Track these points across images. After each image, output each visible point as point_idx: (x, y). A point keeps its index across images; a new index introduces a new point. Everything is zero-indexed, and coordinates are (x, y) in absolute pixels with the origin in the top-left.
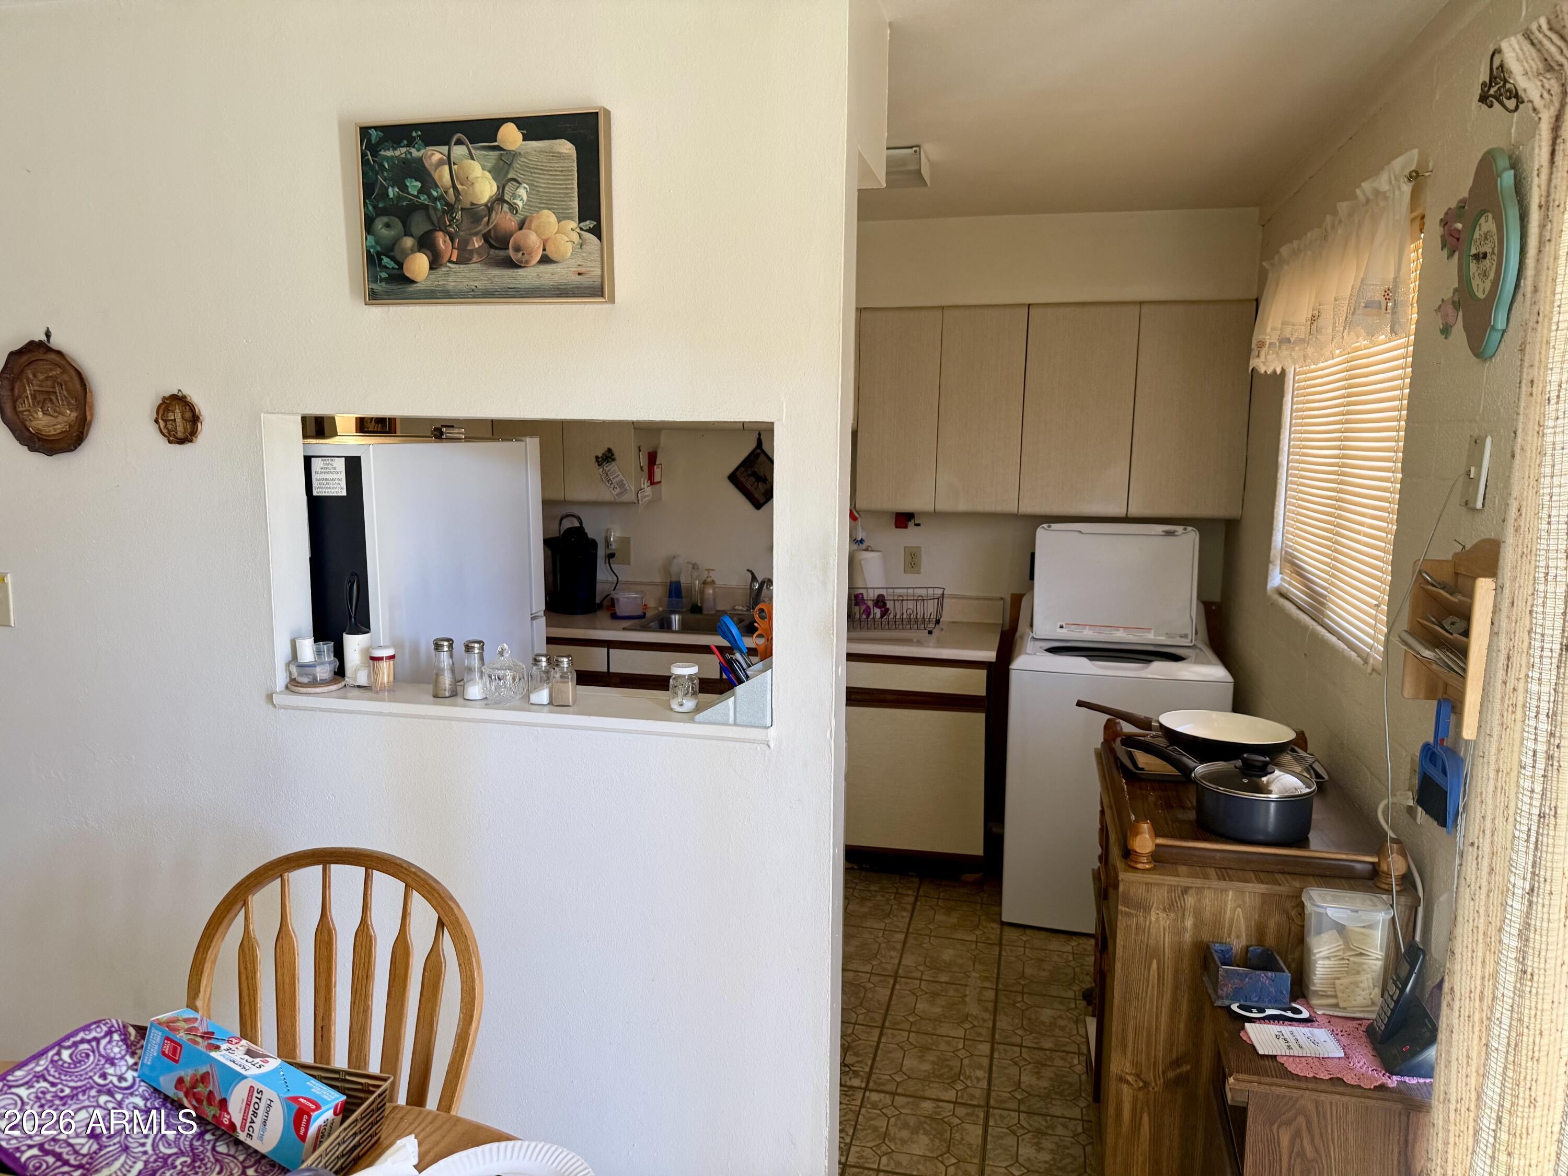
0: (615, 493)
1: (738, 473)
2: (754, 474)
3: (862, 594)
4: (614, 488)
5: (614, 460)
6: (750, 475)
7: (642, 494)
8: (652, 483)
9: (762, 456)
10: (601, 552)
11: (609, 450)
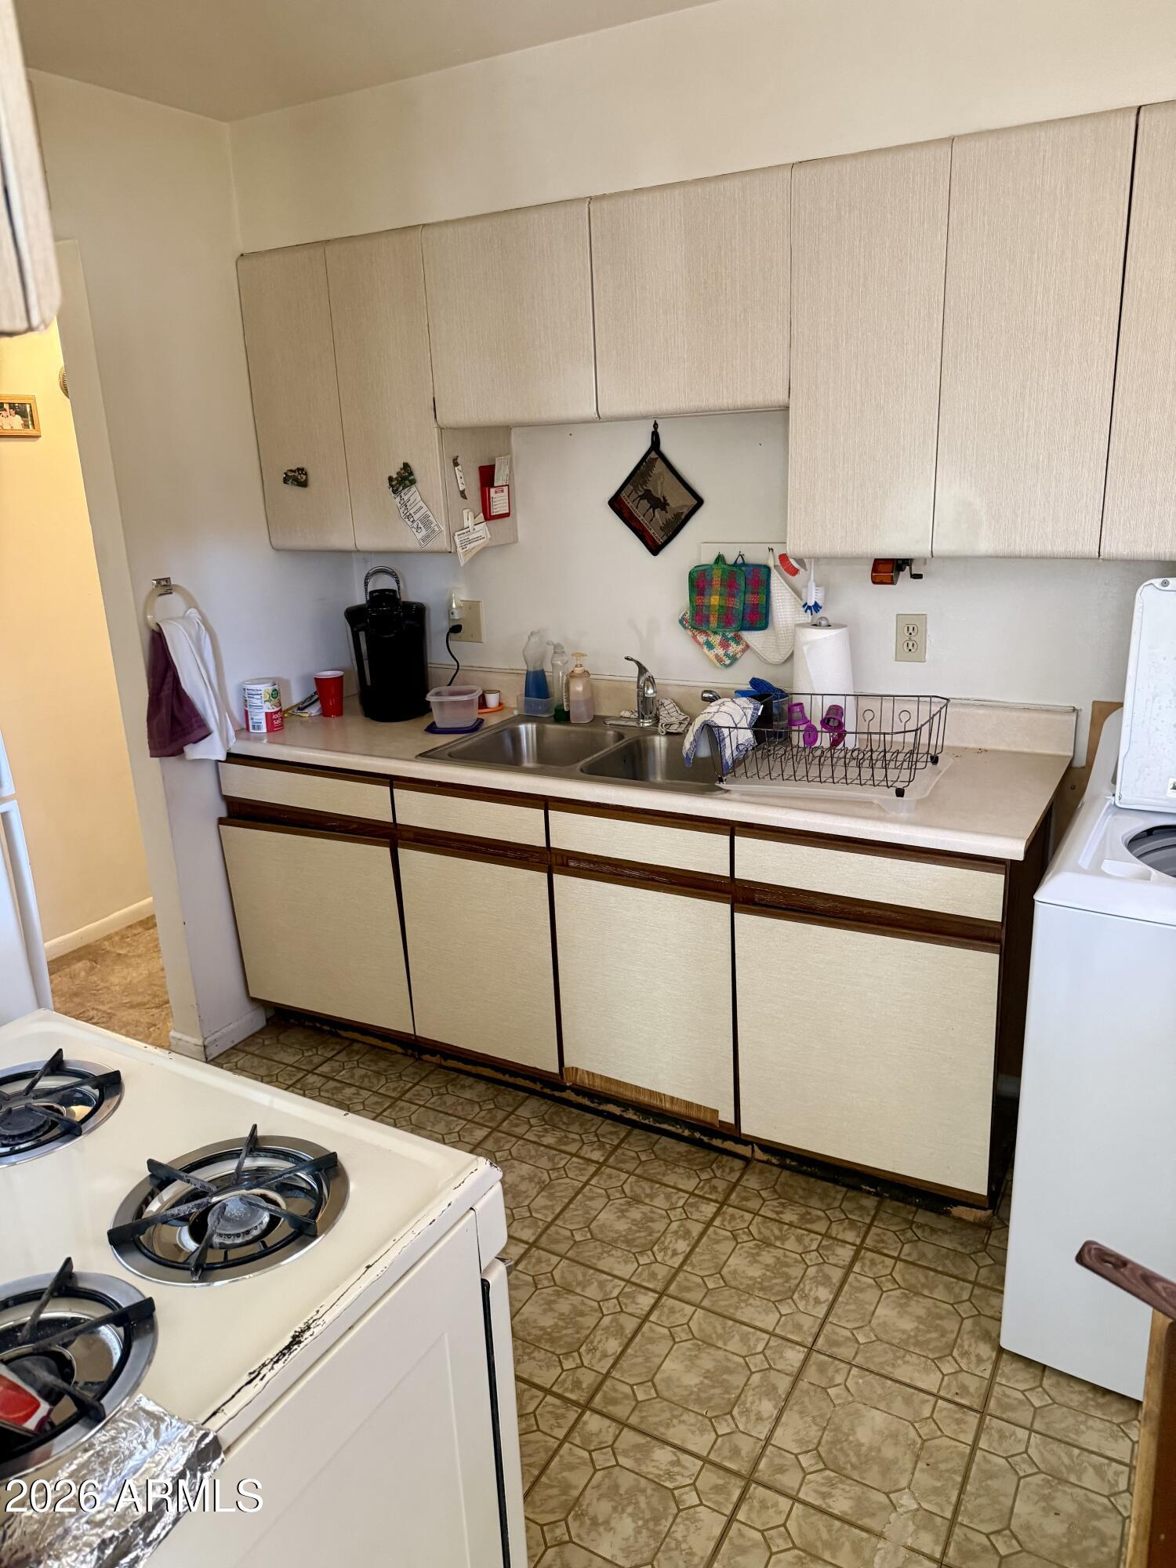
0: (419, 536)
1: (623, 495)
2: (648, 495)
3: (801, 704)
4: (418, 528)
5: (413, 482)
6: (642, 497)
7: (464, 537)
8: (488, 517)
9: (659, 463)
10: (436, 626)
11: (406, 466)
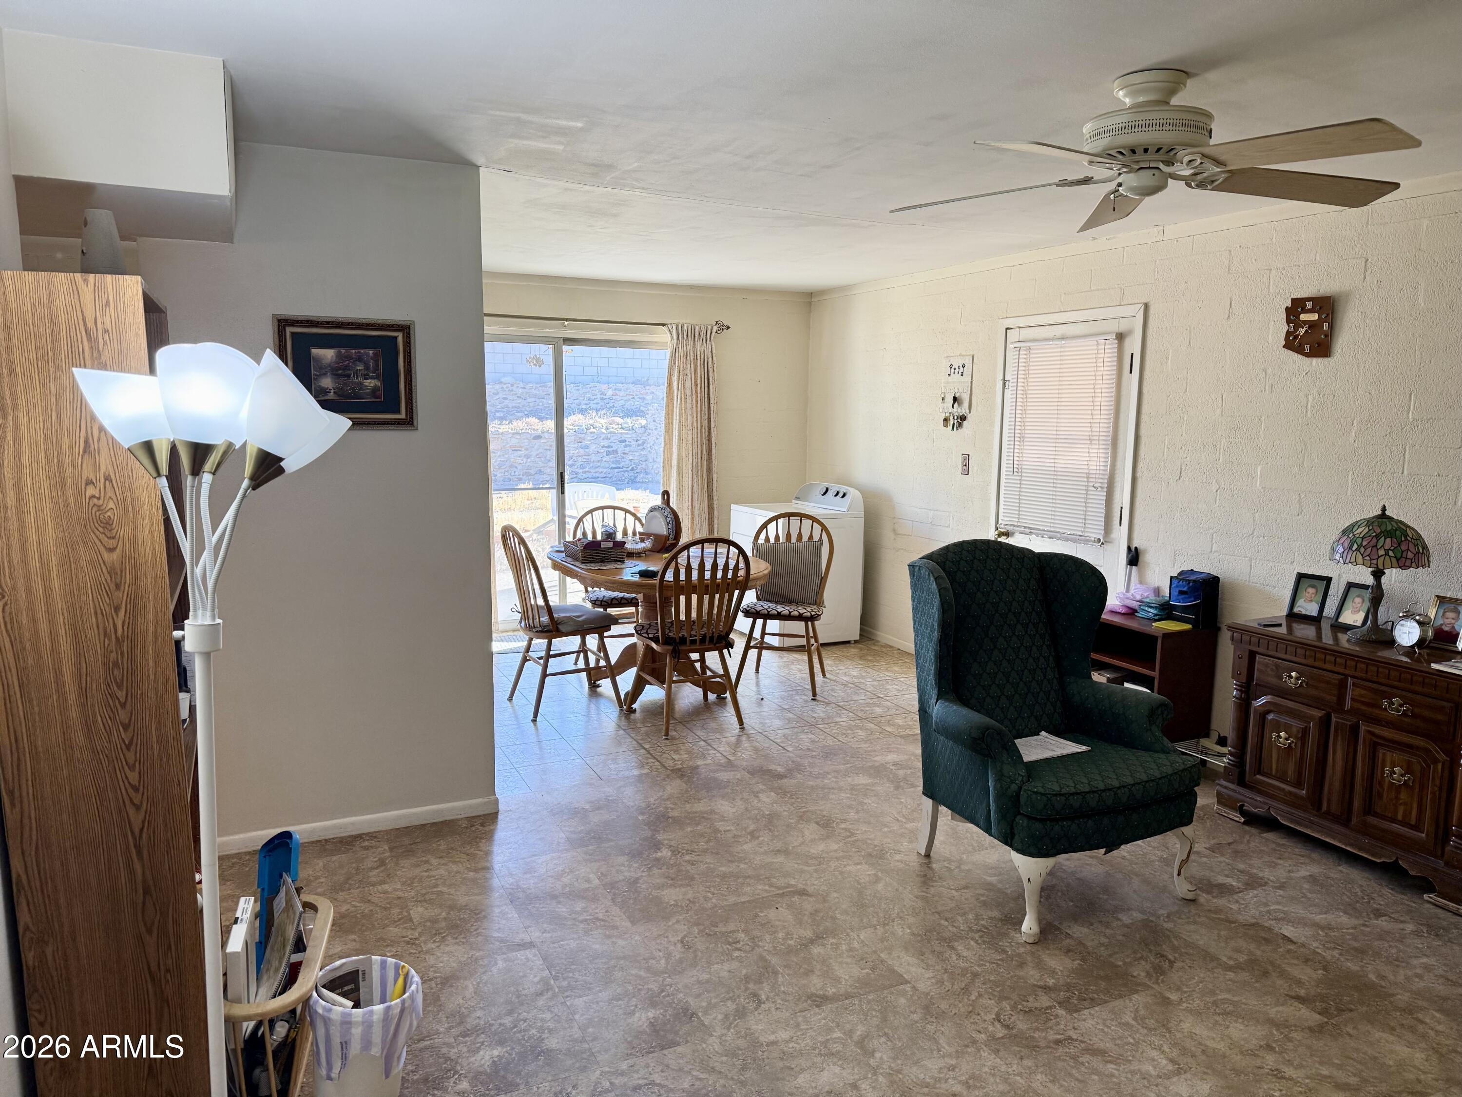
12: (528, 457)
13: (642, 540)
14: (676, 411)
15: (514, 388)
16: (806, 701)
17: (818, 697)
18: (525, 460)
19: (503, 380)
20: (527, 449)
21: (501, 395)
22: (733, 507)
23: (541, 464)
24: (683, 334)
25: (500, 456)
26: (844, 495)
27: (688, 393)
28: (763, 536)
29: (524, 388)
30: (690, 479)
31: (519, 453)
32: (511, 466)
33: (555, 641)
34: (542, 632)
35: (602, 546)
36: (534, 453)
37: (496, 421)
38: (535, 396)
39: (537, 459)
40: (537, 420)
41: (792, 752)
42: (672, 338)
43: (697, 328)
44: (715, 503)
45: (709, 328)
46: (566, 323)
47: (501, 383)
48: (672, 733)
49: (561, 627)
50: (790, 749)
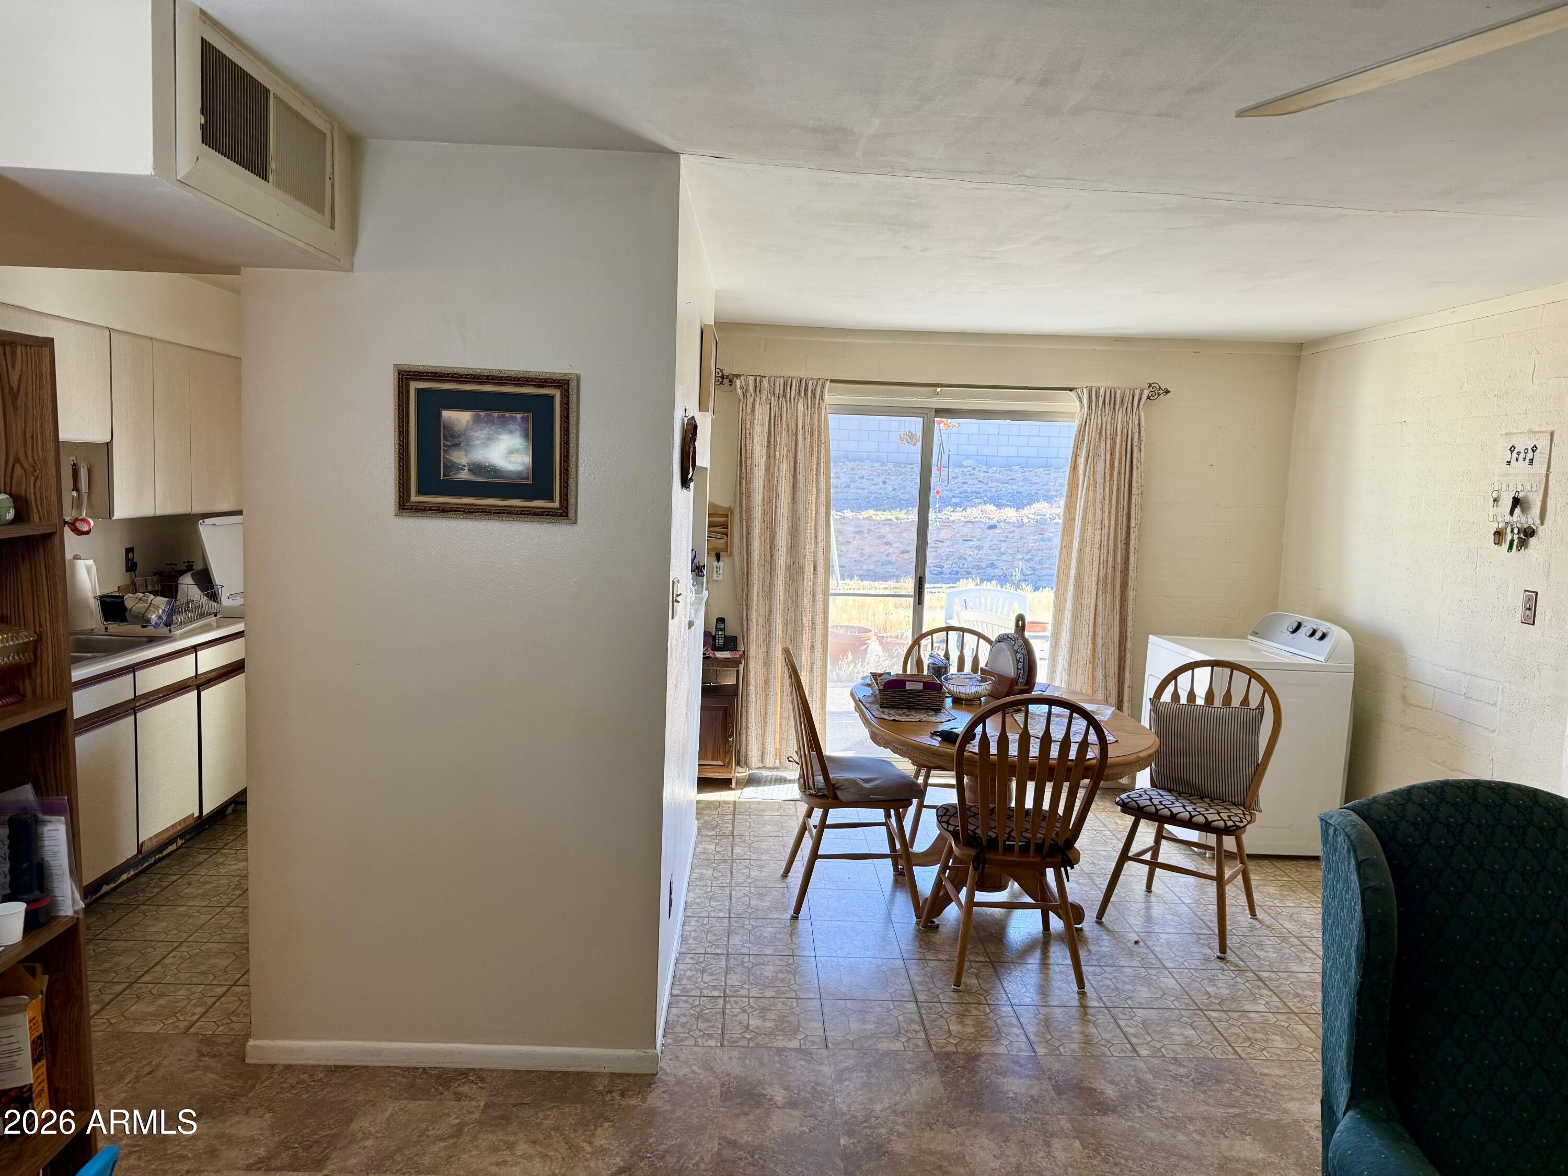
12: (979, 548)
13: (984, 680)
14: (1080, 504)
15: (976, 472)
16: (1207, 959)
17: (1230, 955)
18: (976, 551)
19: (964, 463)
20: (979, 540)
21: (960, 480)
22: (1152, 638)
23: (995, 557)
24: (1097, 401)
25: (948, 546)
26: (1323, 637)
27: (1099, 478)
28: (1170, 688)
29: (987, 472)
30: (1094, 595)
31: (971, 543)
32: (960, 558)
33: (832, 811)
34: (816, 796)
35: (907, 688)
36: (987, 545)
37: (949, 508)
38: (998, 481)
39: (990, 552)
40: (995, 508)
41: (1145, 1060)
42: (1082, 406)
43: (1119, 392)
44: (1129, 630)
45: (1137, 392)
46: (939, 390)
47: (962, 466)
48: (970, 981)
49: (840, 794)
50: (1144, 1052)
